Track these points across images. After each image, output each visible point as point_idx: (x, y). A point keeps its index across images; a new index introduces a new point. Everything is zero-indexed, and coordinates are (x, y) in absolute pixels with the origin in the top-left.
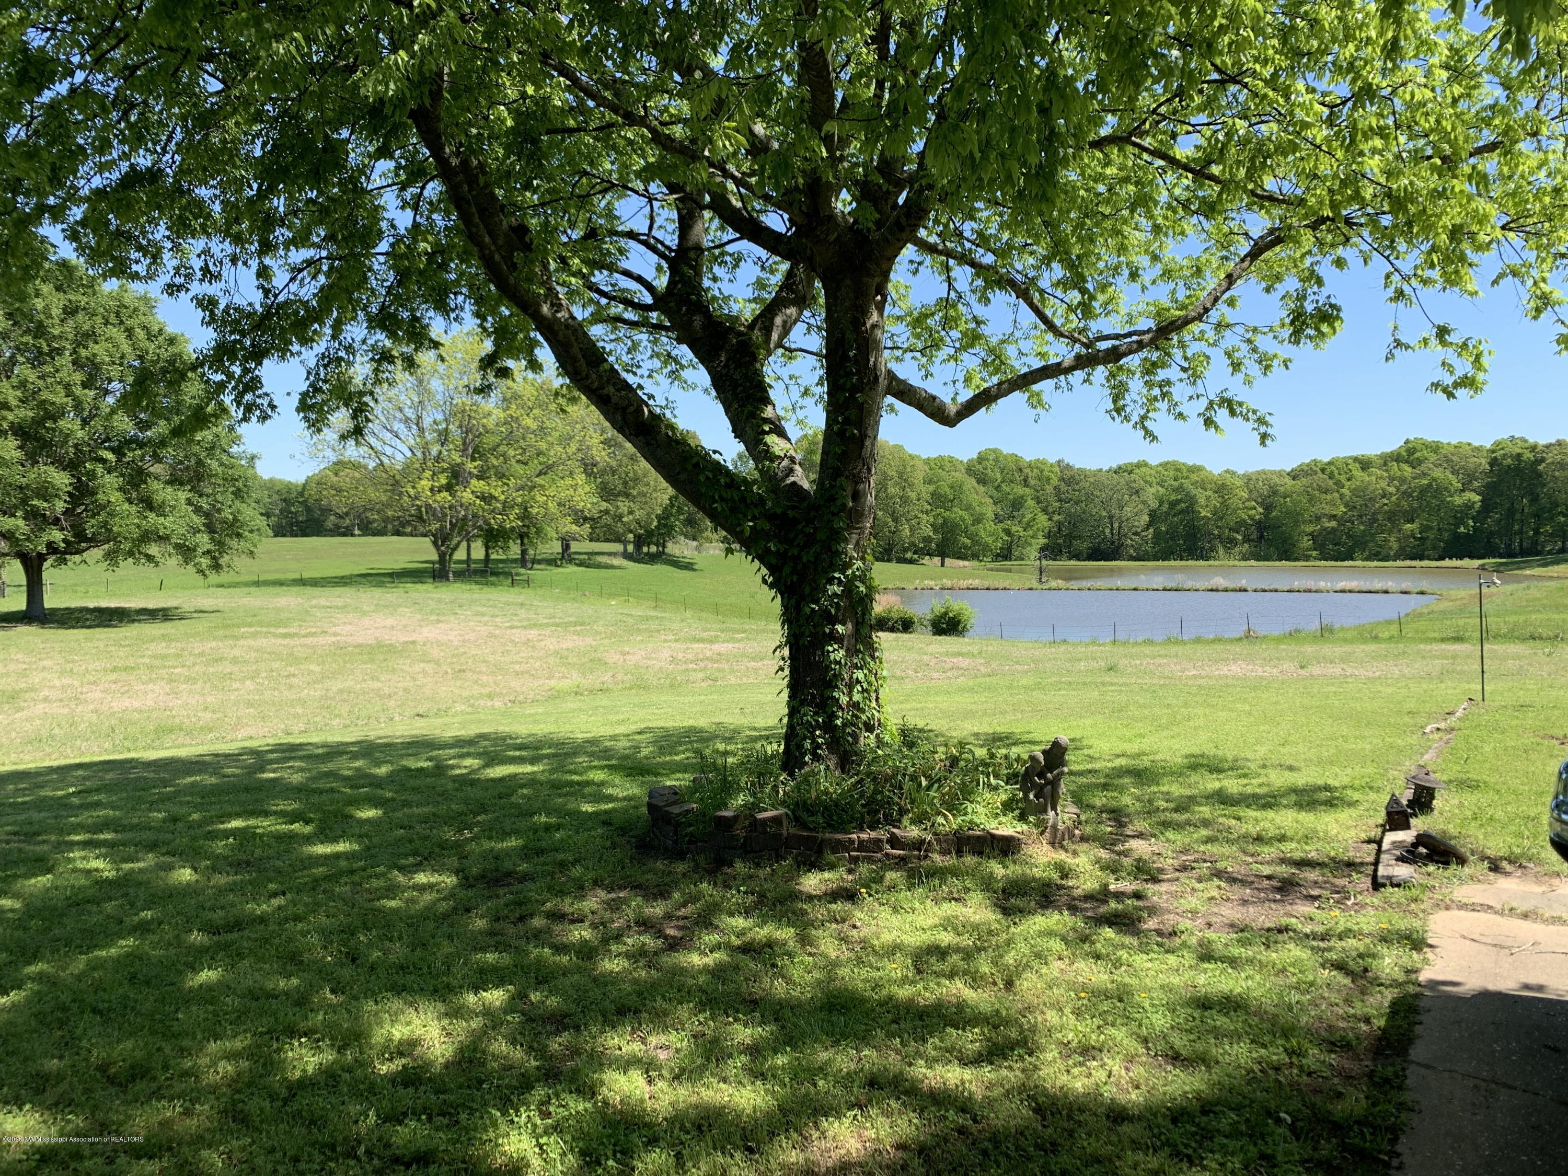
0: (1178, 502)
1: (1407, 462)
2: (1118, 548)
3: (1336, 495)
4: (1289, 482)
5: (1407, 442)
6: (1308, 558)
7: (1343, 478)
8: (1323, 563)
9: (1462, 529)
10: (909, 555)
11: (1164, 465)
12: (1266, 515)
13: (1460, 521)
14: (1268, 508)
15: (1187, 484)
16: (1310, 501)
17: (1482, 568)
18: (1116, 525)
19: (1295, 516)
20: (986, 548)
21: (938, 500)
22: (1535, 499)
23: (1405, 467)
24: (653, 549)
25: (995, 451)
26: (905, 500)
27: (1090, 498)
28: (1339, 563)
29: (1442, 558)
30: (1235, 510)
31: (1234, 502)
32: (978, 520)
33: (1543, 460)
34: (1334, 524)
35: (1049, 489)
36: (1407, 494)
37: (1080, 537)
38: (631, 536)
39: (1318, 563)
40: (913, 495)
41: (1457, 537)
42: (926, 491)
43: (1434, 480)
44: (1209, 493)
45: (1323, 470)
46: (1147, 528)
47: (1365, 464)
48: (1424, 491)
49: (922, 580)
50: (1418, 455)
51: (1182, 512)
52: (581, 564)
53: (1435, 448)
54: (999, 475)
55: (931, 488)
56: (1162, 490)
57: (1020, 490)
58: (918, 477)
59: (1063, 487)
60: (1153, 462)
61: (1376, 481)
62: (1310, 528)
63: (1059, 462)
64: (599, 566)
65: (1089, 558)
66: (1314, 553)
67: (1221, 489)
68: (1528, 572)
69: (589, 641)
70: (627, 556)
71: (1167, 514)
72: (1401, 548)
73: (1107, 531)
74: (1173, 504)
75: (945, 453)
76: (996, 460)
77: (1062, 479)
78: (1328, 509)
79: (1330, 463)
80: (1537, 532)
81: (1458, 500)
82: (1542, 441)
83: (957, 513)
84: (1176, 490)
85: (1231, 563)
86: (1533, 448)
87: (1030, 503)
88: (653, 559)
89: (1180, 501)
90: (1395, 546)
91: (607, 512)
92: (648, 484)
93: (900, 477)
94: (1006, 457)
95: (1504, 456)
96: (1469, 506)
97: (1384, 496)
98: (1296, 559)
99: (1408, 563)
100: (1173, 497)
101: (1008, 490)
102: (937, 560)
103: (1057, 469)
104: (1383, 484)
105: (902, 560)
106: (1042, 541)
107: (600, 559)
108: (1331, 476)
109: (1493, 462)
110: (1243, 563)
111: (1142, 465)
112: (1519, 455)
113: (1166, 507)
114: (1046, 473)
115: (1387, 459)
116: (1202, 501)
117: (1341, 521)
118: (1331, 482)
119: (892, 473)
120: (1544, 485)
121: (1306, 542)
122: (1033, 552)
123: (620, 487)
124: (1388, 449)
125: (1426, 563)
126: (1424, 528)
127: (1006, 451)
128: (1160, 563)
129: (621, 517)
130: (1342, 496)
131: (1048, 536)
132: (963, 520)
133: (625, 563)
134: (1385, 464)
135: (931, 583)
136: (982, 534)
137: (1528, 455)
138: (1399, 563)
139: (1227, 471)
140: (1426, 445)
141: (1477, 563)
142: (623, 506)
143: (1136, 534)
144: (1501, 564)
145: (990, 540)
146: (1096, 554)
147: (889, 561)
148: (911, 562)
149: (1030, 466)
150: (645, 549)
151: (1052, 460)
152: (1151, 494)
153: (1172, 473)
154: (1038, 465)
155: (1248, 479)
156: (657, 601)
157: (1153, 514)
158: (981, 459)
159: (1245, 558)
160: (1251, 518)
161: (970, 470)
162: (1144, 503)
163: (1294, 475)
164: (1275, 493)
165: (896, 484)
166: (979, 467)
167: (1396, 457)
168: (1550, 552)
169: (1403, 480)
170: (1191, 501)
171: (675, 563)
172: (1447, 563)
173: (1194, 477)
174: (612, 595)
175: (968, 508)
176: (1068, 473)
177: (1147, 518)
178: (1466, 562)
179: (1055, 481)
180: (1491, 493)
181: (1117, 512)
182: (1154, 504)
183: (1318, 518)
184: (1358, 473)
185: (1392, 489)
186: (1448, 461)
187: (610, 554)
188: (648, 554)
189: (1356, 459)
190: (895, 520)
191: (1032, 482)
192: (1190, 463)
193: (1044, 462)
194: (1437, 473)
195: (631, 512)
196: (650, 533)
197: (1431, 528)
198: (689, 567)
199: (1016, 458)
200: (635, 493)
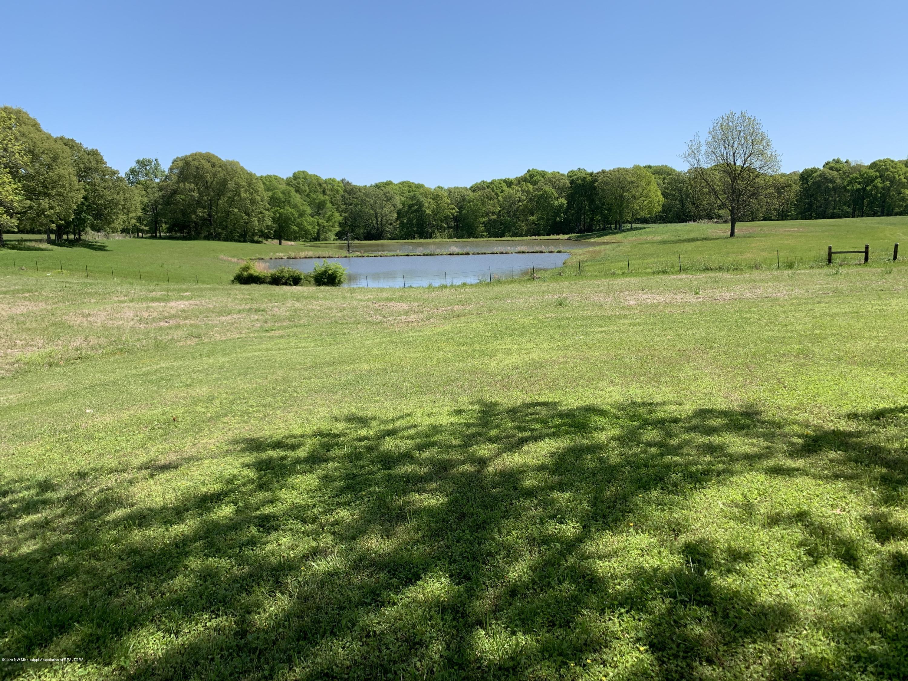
0: (413, 205)
1: (529, 182)
2: (382, 232)
3: (496, 201)
4: (472, 194)
5: (529, 171)
6: (482, 237)
7: (498, 191)
9: (558, 219)
10: (256, 238)
11: (402, 183)
12: (460, 212)
13: (557, 214)
14: (461, 208)
15: (417, 194)
16: (482, 204)
17: (569, 239)
18: (379, 219)
19: (475, 214)
20: (307, 232)
21: (274, 201)
22: (592, 201)
23: (530, 185)
24: (71, 237)
25: (304, 172)
26: (253, 202)
27: (363, 202)
28: (500, 239)
29: (548, 235)
30: (444, 210)
31: (443, 205)
32: (301, 215)
33: (596, 181)
34: (495, 217)
35: (338, 197)
36: (531, 200)
37: (359, 227)
38: (54, 226)
40: (258, 198)
41: (556, 223)
42: (267, 195)
43: (545, 192)
44: (430, 200)
45: (488, 187)
46: (396, 221)
47: (509, 183)
48: (541, 197)
49: (274, 253)
50: (535, 178)
51: (416, 211)
52: (13, 248)
53: (543, 174)
54: (307, 188)
55: (270, 194)
56: (403, 199)
57: (322, 197)
58: (261, 187)
59: (346, 195)
60: (396, 182)
61: (515, 193)
62: (482, 220)
63: (343, 180)
64: (29, 249)
65: (366, 238)
66: (485, 234)
67: (436, 197)
68: (592, 240)
69: (42, 306)
70: (49, 241)
71: (407, 212)
72: (528, 230)
73: (374, 222)
74: (410, 206)
75: (271, 173)
76: (305, 178)
77: (345, 191)
78: (492, 209)
79: (492, 183)
80: (592, 219)
81: (556, 203)
82: (595, 171)
83: (288, 210)
84: (412, 198)
85: (444, 240)
86: (591, 174)
87: (329, 205)
88: (71, 243)
89: (415, 204)
90: (525, 229)
91: (31, 207)
92: (63, 186)
93: (249, 186)
94: (311, 176)
95: (577, 179)
96: (561, 206)
97: (519, 201)
98: (477, 237)
99: (533, 237)
100: (410, 202)
101: (315, 197)
102: (276, 241)
103: (342, 185)
104: (519, 194)
105: (253, 241)
106: (338, 229)
107: (28, 244)
108: (493, 189)
109: (572, 182)
110: (451, 240)
111: (389, 183)
112: (585, 178)
113: (406, 208)
114: (336, 187)
115: (521, 181)
116: (426, 205)
117: (499, 214)
118: (493, 193)
119: (243, 183)
120: (597, 194)
121: (481, 228)
122: (332, 236)
123: (40, 189)
124: (520, 176)
126: (540, 219)
127: (310, 172)
128: (406, 241)
129: (44, 210)
130: (499, 201)
131: (340, 225)
132: (293, 215)
133: (50, 246)
134: (519, 183)
135: (281, 255)
136: (305, 223)
137: (589, 178)
138: (529, 238)
139: (439, 187)
140: (539, 173)
141: (567, 236)
142: (45, 203)
143: (391, 224)
144: (578, 237)
145: (310, 227)
146: (369, 236)
147: (245, 241)
148: (258, 242)
149: (325, 182)
150: (65, 237)
151: (339, 179)
152: (398, 200)
153: (407, 188)
154: (330, 182)
155: (450, 191)
156: (87, 272)
157: (399, 213)
158: (296, 177)
159: (450, 237)
160: (452, 214)
161: (289, 183)
162: (394, 206)
163: (474, 189)
164: (464, 200)
165: (246, 191)
166: (295, 182)
167: (524, 179)
168: (598, 230)
169: (528, 192)
170: (420, 205)
171: (91, 246)
172: (552, 237)
173: (421, 190)
174: (46, 269)
175: (295, 207)
176: (349, 188)
177: (395, 215)
178: (561, 236)
179: (341, 192)
180: (571, 198)
181: (379, 210)
182: (400, 206)
183: (487, 214)
184: (505, 188)
185: (524, 197)
186: (551, 182)
187: (36, 241)
188: (67, 240)
189: (505, 181)
190: (247, 214)
191: (328, 193)
192: (416, 183)
193: (334, 180)
194: (546, 188)
195: (52, 208)
196: (68, 224)
197: (543, 219)
198: (102, 248)
199: (318, 178)
200: (53, 193)
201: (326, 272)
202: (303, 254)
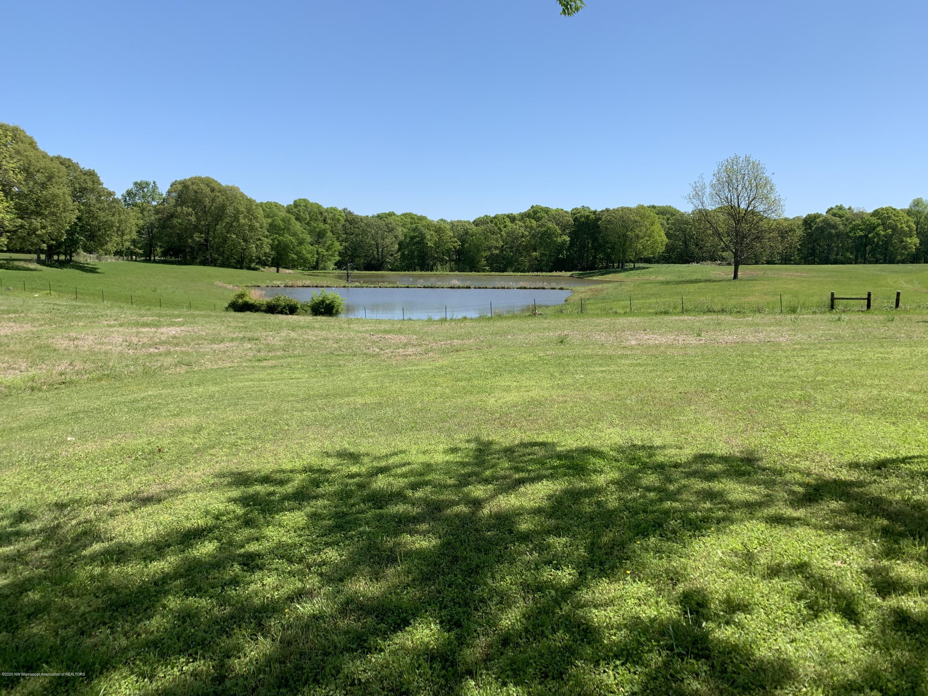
0: (414, 237)
1: (533, 218)
2: (382, 263)
3: (499, 235)
4: (475, 228)
5: (532, 207)
6: (484, 271)
7: (502, 226)
8: (493, 273)
9: (561, 256)
10: (253, 265)
11: (405, 215)
12: (463, 245)
13: (560, 251)
14: (463, 242)
15: (420, 226)
16: (485, 239)
17: (572, 276)
18: (380, 250)
19: (478, 248)
20: (305, 260)
21: (273, 228)
22: (595, 240)
23: (533, 221)
24: (62, 257)
25: (305, 200)
26: (252, 228)
27: (364, 232)
28: (502, 274)
29: (551, 271)
30: (446, 243)
31: (445, 238)
32: (301, 243)
33: (600, 219)
34: (497, 252)
35: (339, 226)
36: (534, 236)
37: (359, 256)
38: (44, 246)
39: (488, 273)
40: (257, 225)
41: (558, 260)
42: (266, 222)
43: (549, 228)
44: (432, 232)
45: (491, 222)
46: (398, 252)
47: (512, 219)
48: (544, 233)
49: (271, 281)
50: (538, 214)
51: (417, 243)
53: (547, 211)
54: (308, 216)
55: (270, 220)
56: (405, 230)
57: (322, 226)
58: (260, 213)
59: (348, 224)
60: (398, 213)
61: (519, 228)
62: (485, 254)
63: (344, 210)
64: (17, 268)
65: (366, 269)
66: (487, 268)
67: (439, 229)
68: (595, 278)
69: (28, 327)
70: (39, 262)
71: (409, 244)
72: (530, 265)
73: (375, 253)
74: (412, 238)
75: (272, 200)
76: (306, 206)
77: (346, 220)
78: (494, 243)
79: (495, 217)
80: (595, 257)
81: (559, 240)
82: (599, 210)
83: (288, 238)
84: (415, 230)
85: (446, 273)
86: (595, 212)
87: (329, 234)
88: (62, 264)
89: (416, 237)
90: (527, 264)
91: (22, 226)
92: (57, 206)
93: (248, 212)
94: (312, 204)
95: (581, 217)
96: (564, 242)
97: (522, 237)
98: (478, 271)
99: (536, 273)
100: (412, 234)
101: (315, 225)
102: (274, 269)
103: (343, 214)
104: (522, 230)
105: (249, 268)
106: (337, 258)
107: (16, 263)
108: (496, 224)
109: (575, 220)
110: (452, 273)
111: (391, 214)
112: (588, 216)
113: (408, 240)
114: (337, 216)
115: (524, 216)
116: (428, 237)
117: (502, 249)
118: (496, 228)
119: (242, 209)
120: (601, 232)
121: (483, 262)
122: (331, 265)
123: (32, 208)
124: (523, 211)
125: (544, 274)
126: (542, 255)
127: (312, 200)
128: (407, 272)
129: (35, 230)
130: (502, 236)
131: (340, 254)
132: (292, 243)
133: (39, 267)
134: (522, 219)
135: (278, 283)
136: (304, 252)
137: (592, 216)
138: (531, 274)
139: (442, 220)
140: (542, 209)
141: (569, 274)
142: (37, 222)
143: (392, 255)
144: (581, 274)
145: (309, 256)
146: (369, 267)
147: (241, 268)
148: (255, 269)
149: (327, 210)
150: (55, 257)
151: (340, 208)
152: (400, 231)
153: (409, 220)
154: (332, 210)
155: (452, 224)
156: (77, 294)
157: (400, 244)
158: (296, 204)
159: (452, 270)
160: (455, 247)
161: (289, 210)
162: (396, 237)
163: (477, 223)
164: (467, 233)
165: (245, 217)
166: (295, 210)
167: (527, 215)
168: (601, 268)
169: (531, 228)
170: (422, 237)
171: (81, 268)
172: (554, 273)
173: (424, 223)
174: (34, 290)
175: (294, 234)
176: (350, 218)
177: (397, 246)
178: (563, 273)
179: (342, 221)
180: (574, 236)
181: (381, 241)
182: (401, 238)
183: (490, 249)
184: (509, 223)
185: (527, 233)
186: (554, 218)
187: (25, 260)
188: (58, 261)
189: (508, 216)
190: (245, 241)
191: (329, 221)
192: (419, 215)
193: (335, 209)
194: (550, 224)
195: (44, 227)
196: (60, 245)
197: (546, 255)
198: (93, 270)
199: (319, 207)
200: (46, 213)
201: (323, 301)
202: (300, 283)
